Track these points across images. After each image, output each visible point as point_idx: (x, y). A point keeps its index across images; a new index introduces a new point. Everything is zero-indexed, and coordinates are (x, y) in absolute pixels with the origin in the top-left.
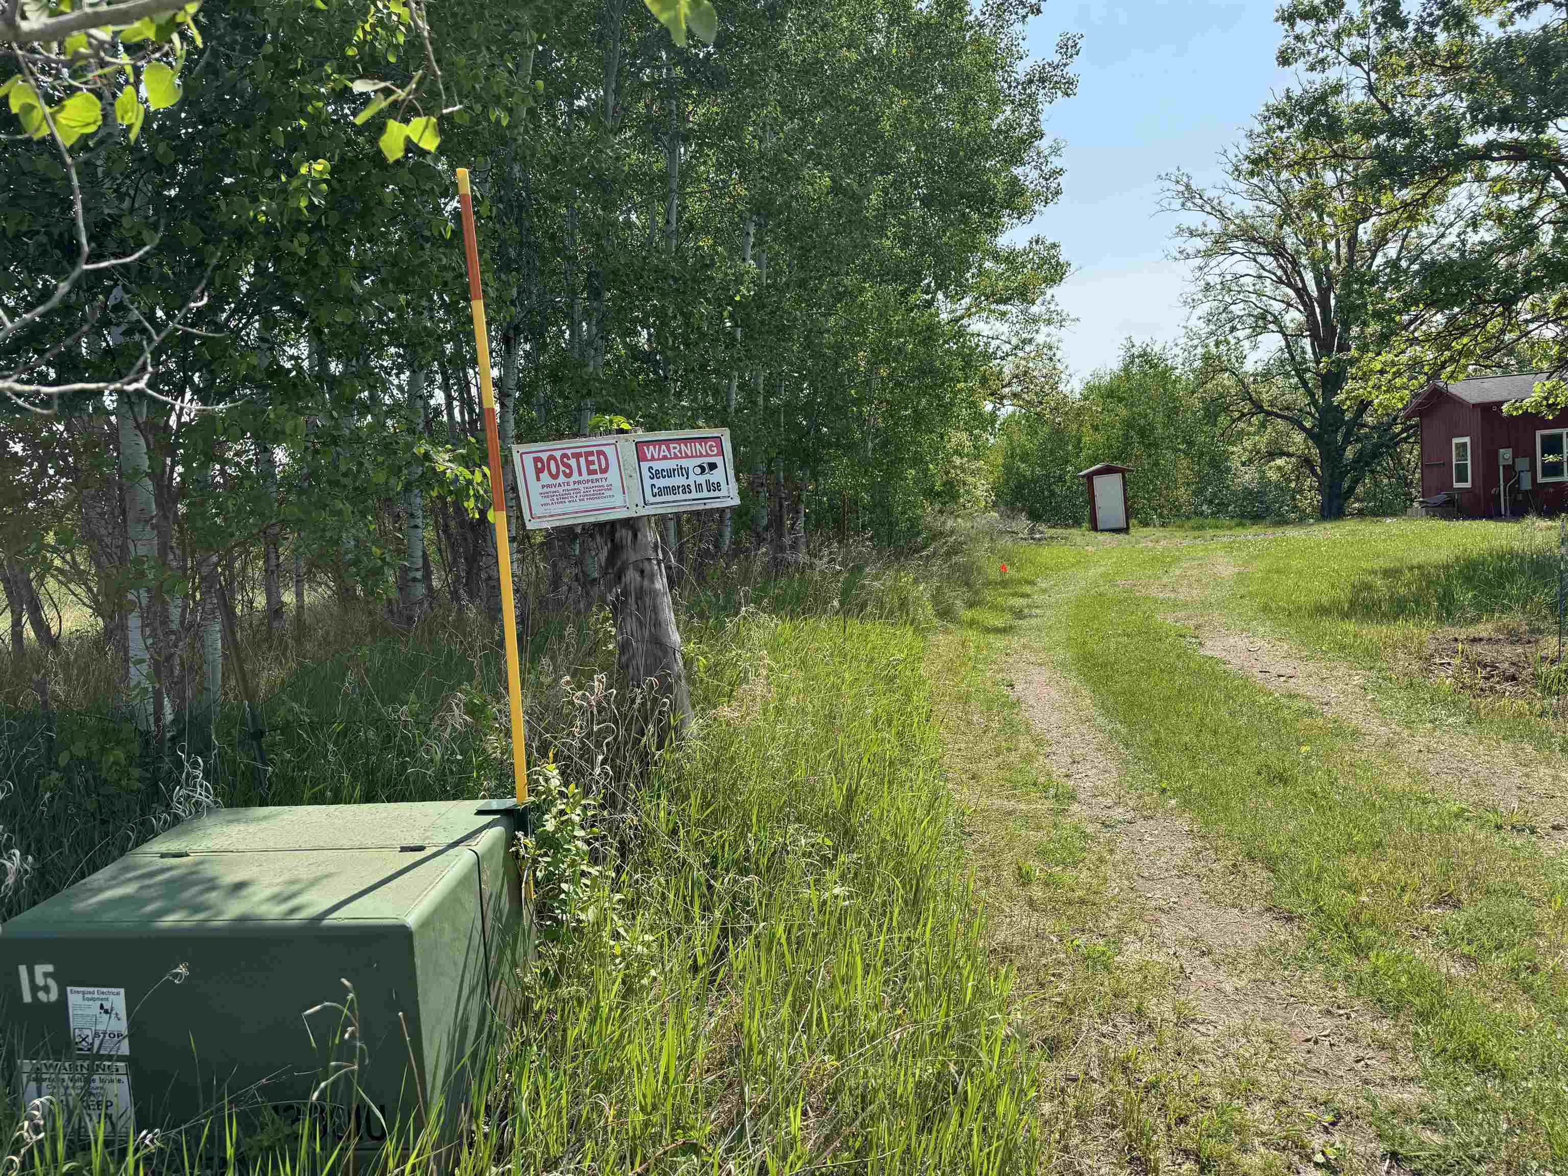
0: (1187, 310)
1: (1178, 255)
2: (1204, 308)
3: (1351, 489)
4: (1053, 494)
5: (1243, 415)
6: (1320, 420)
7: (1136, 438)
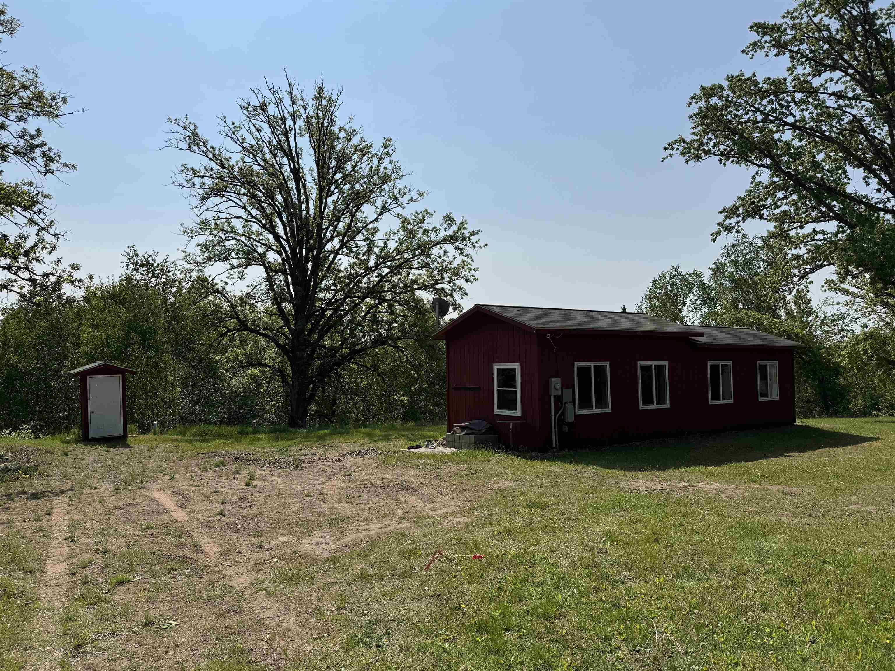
0: (186, 238)
1: (185, 184)
2: (202, 239)
3: (312, 396)
4: (49, 387)
5: (229, 331)
6: (292, 340)
7: (137, 339)
